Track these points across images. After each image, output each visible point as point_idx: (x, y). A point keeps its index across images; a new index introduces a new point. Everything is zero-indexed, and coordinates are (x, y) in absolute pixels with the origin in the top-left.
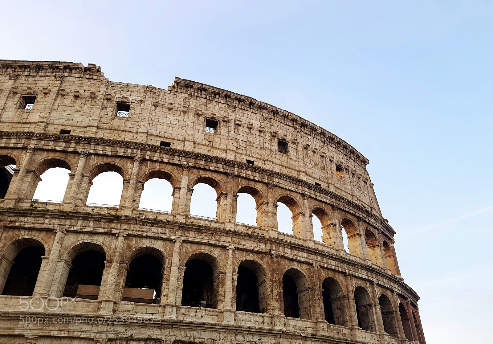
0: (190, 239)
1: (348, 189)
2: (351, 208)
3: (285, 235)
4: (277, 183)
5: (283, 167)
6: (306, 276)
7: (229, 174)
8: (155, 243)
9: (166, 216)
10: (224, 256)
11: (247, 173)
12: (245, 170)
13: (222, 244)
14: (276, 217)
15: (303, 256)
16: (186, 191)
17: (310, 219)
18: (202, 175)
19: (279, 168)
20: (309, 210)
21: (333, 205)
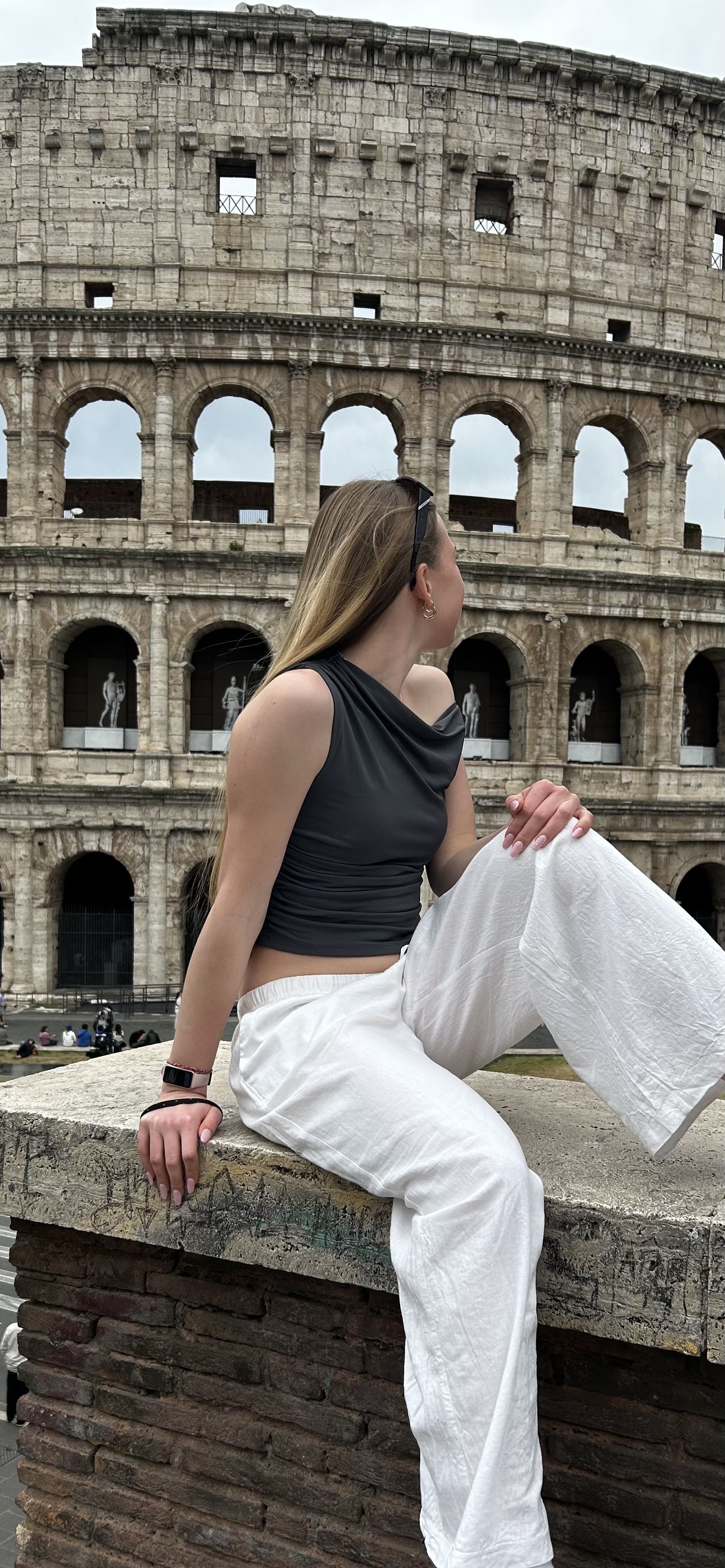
0: (187, 591)
4: (455, 361)
5: (487, 292)
6: (523, 648)
7: (293, 366)
8: (103, 608)
9: (124, 527)
11: (352, 349)
12: (343, 338)
13: (272, 594)
14: (443, 482)
15: (516, 594)
16: (169, 444)
17: (563, 466)
18: (212, 381)
19: (470, 299)
20: (564, 432)
21: (664, 396)
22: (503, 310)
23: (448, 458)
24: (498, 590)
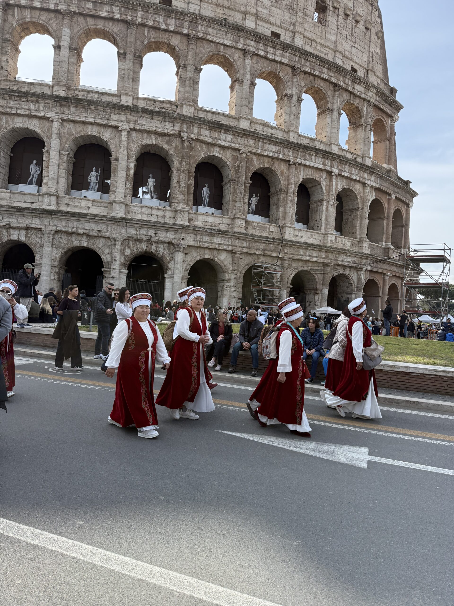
0: (71, 117)
1: (330, 40)
2: (325, 70)
3: (207, 112)
4: (204, 33)
5: (220, 8)
6: (230, 165)
7: (129, 23)
8: (29, 122)
9: (43, 87)
10: (117, 140)
11: (157, 19)
12: (153, 14)
13: (112, 123)
14: (197, 86)
15: (227, 139)
16: (68, 51)
17: (250, 89)
18: (91, 25)
19: (212, 9)
20: (251, 75)
21: (293, 67)
22: (226, 17)
23: (199, 76)
24: (219, 135)
